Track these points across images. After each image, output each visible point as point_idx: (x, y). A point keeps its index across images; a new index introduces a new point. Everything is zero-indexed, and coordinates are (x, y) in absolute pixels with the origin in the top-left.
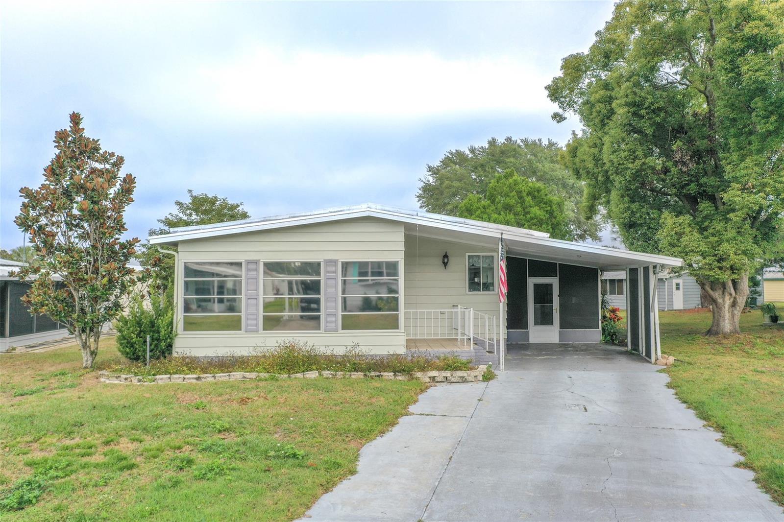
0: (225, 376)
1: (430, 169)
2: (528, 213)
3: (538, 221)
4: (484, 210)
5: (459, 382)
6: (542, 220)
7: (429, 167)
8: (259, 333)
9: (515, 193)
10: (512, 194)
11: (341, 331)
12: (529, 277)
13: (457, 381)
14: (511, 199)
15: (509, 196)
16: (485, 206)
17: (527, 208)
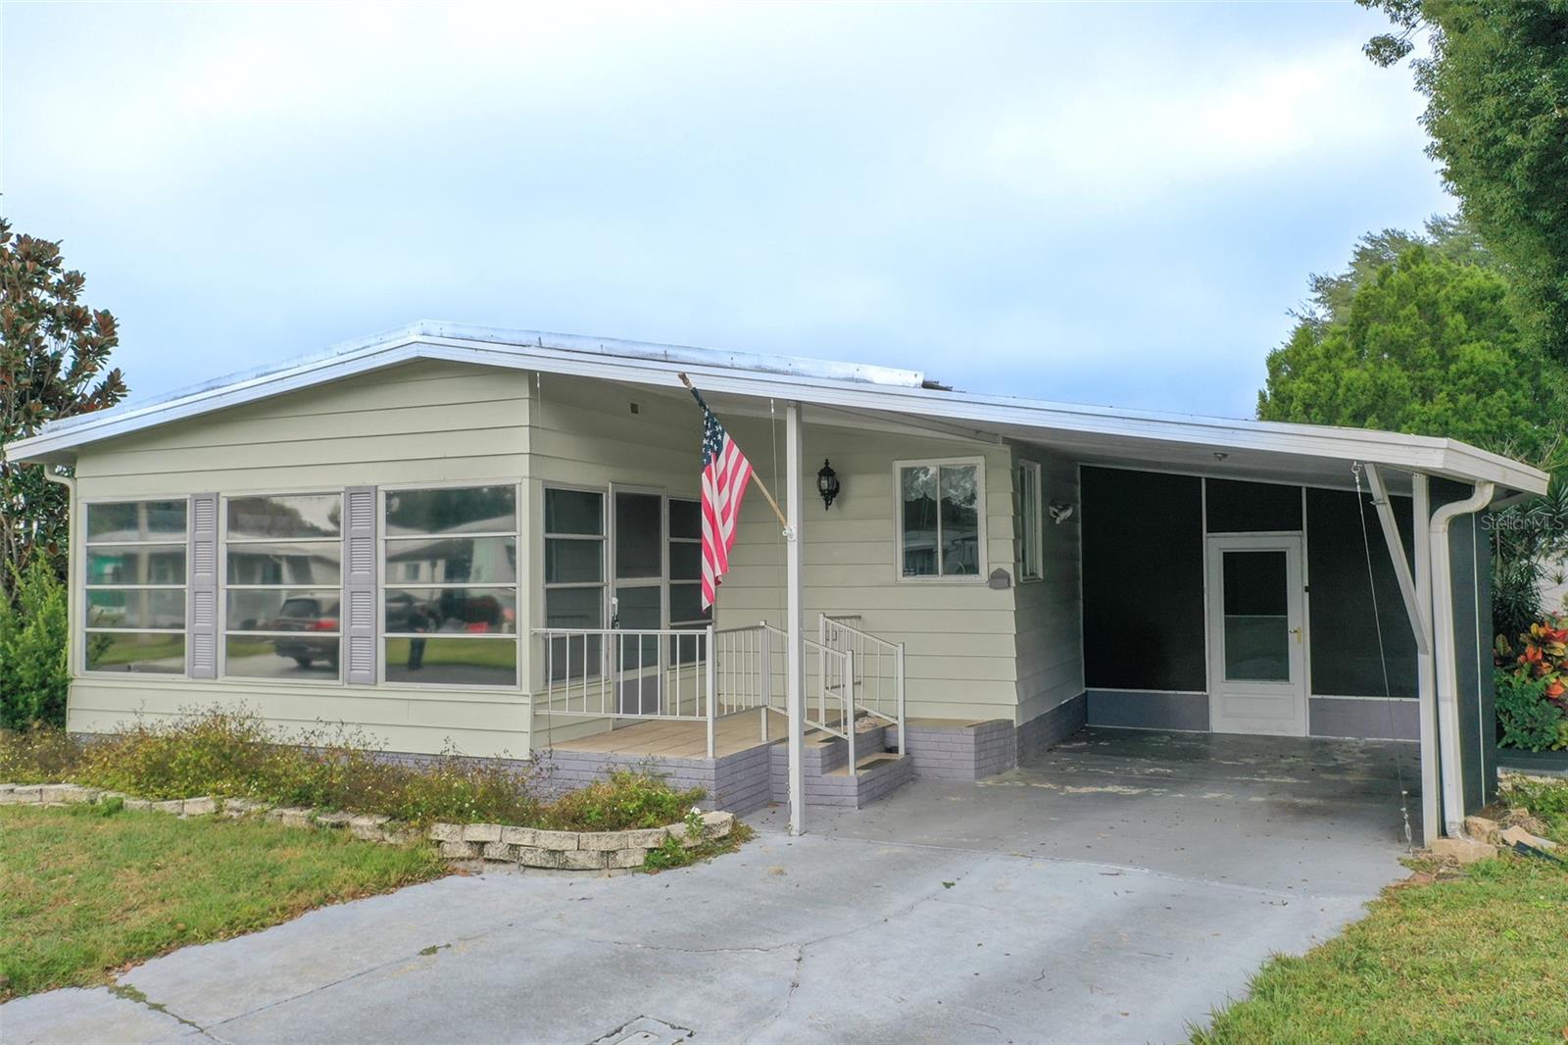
0: (29, 793)
1: (1320, 284)
2: (1455, 358)
3: (1482, 380)
4: (1327, 362)
5: (541, 868)
6: (1494, 375)
7: (1317, 281)
8: (218, 681)
9: (1415, 309)
10: (1402, 313)
11: (382, 684)
12: (1208, 532)
13: (539, 863)
14: (1400, 327)
15: (1396, 318)
16: (1328, 351)
17: (1450, 345)
